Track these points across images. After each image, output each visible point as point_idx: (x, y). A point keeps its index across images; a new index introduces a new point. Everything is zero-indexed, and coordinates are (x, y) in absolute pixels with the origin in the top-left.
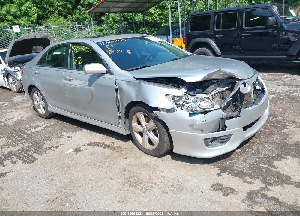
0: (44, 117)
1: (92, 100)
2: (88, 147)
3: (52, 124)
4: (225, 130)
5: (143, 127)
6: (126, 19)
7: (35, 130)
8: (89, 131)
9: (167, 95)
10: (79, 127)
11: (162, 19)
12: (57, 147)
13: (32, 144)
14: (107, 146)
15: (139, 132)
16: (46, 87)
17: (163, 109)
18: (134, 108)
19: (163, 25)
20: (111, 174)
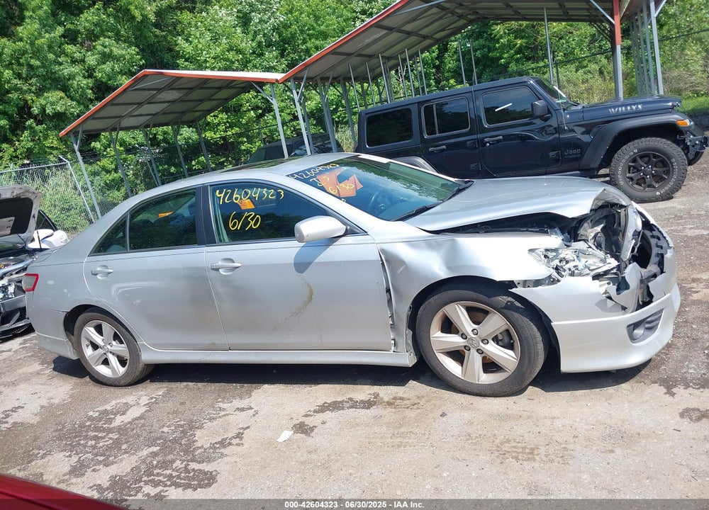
0: (122, 382)
1: (309, 301)
2: (320, 417)
3: (160, 393)
4: (650, 302)
5: (464, 336)
6: (154, 141)
7: (124, 417)
8: (282, 386)
9: (531, 251)
10: (245, 385)
11: (240, 135)
12: (239, 436)
13: (158, 448)
14: (368, 404)
15: (447, 352)
16: (139, 301)
17: (525, 282)
18: (436, 297)
19: (243, 148)
20: (448, 451)
